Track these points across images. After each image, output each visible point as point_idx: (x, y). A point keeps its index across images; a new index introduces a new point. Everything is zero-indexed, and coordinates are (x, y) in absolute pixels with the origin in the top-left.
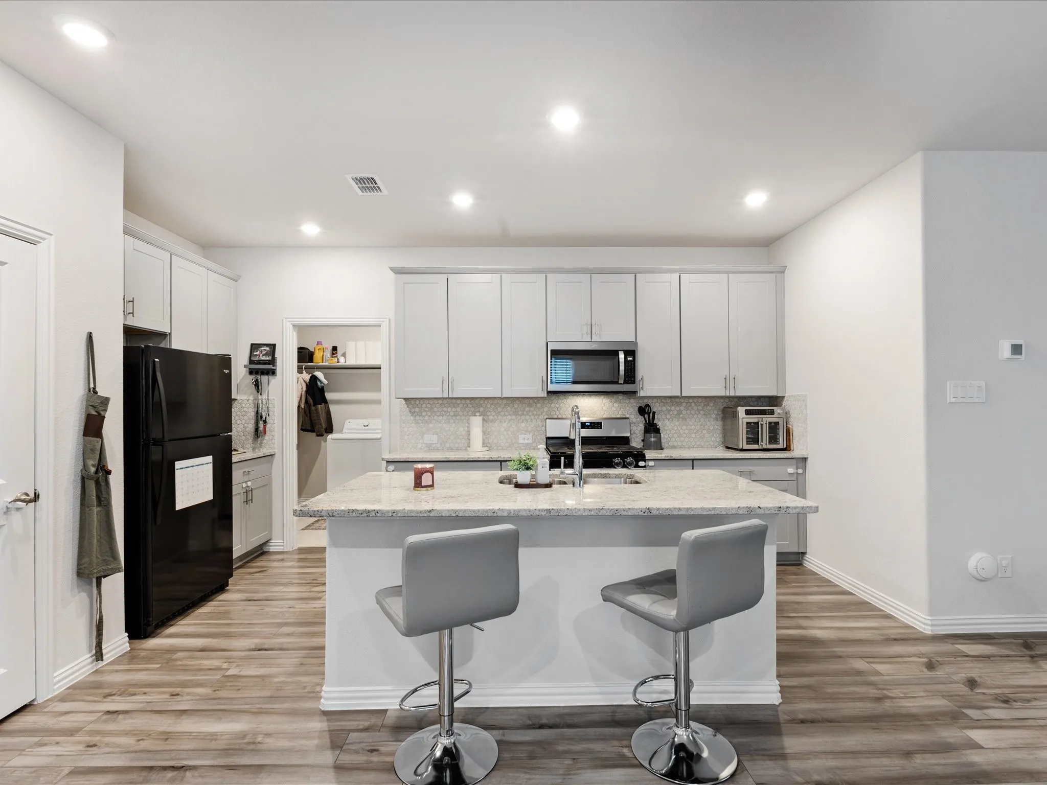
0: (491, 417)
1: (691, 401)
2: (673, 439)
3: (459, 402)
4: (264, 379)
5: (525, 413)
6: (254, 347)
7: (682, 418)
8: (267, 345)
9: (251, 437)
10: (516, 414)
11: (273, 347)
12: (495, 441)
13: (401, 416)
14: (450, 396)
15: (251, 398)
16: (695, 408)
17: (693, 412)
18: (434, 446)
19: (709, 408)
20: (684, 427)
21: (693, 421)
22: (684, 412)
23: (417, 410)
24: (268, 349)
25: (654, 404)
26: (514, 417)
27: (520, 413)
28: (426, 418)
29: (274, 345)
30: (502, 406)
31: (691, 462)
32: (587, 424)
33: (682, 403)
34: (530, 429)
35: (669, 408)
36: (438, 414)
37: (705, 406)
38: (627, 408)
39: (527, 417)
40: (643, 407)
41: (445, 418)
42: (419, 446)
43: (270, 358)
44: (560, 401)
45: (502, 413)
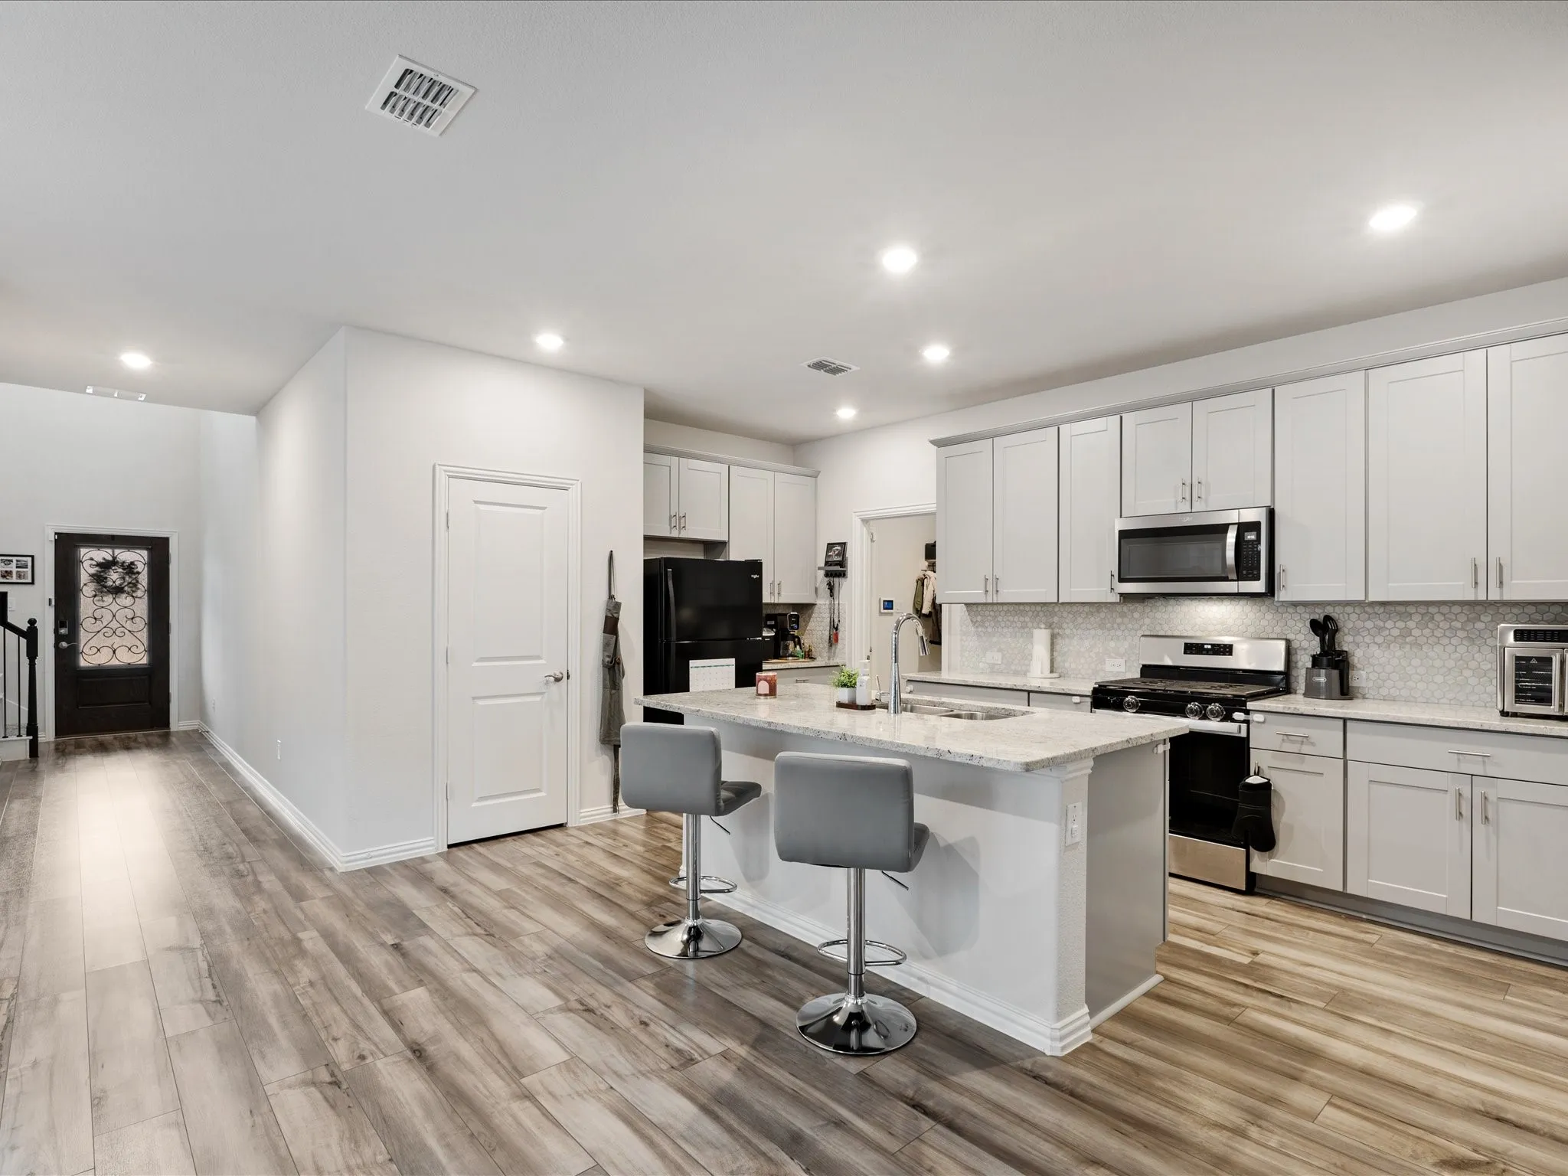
0: (1068, 632)
1: (1433, 610)
2: (1389, 683)
3: (1027, 608)
4: (836, 580)
5: (1115, 626)
6: (830, 546)
7: (1412, 644)
8: (839, 544)
9: (826, 645)
10: (1102, 626)
11: (843, 545)
12: (1073, 666)
13: (962, 626)
14: (995, 601)
15: (828, 602)
16: (1444, 625)
17: (1438, 633)
18: (997, 667)
19: (1480, 625)
20: (1416, 662)
21: (1438, 649)
22: (1416, 632)
23: (979, 618)
24: (839, 548)
25: (1346, 615)
26: (1099, 632)
27: (1108, 625)
28: (990, 630)
29: (845, 544)
30: (1083, 616)
31: (1341, 723)
32: (1206, 646)
33: (1411, 614)
34: (1122, 650)
35: (1382, 624)
36: (1003, 624)
37: (1468, 620)
38: (1291, 623)
39: (1119, 633)
40: (1321, 619)
41: (1011, 630)
42: (981, 665)
43: (840, 559)
44: (1170, 608)
45: (1083, 626)
